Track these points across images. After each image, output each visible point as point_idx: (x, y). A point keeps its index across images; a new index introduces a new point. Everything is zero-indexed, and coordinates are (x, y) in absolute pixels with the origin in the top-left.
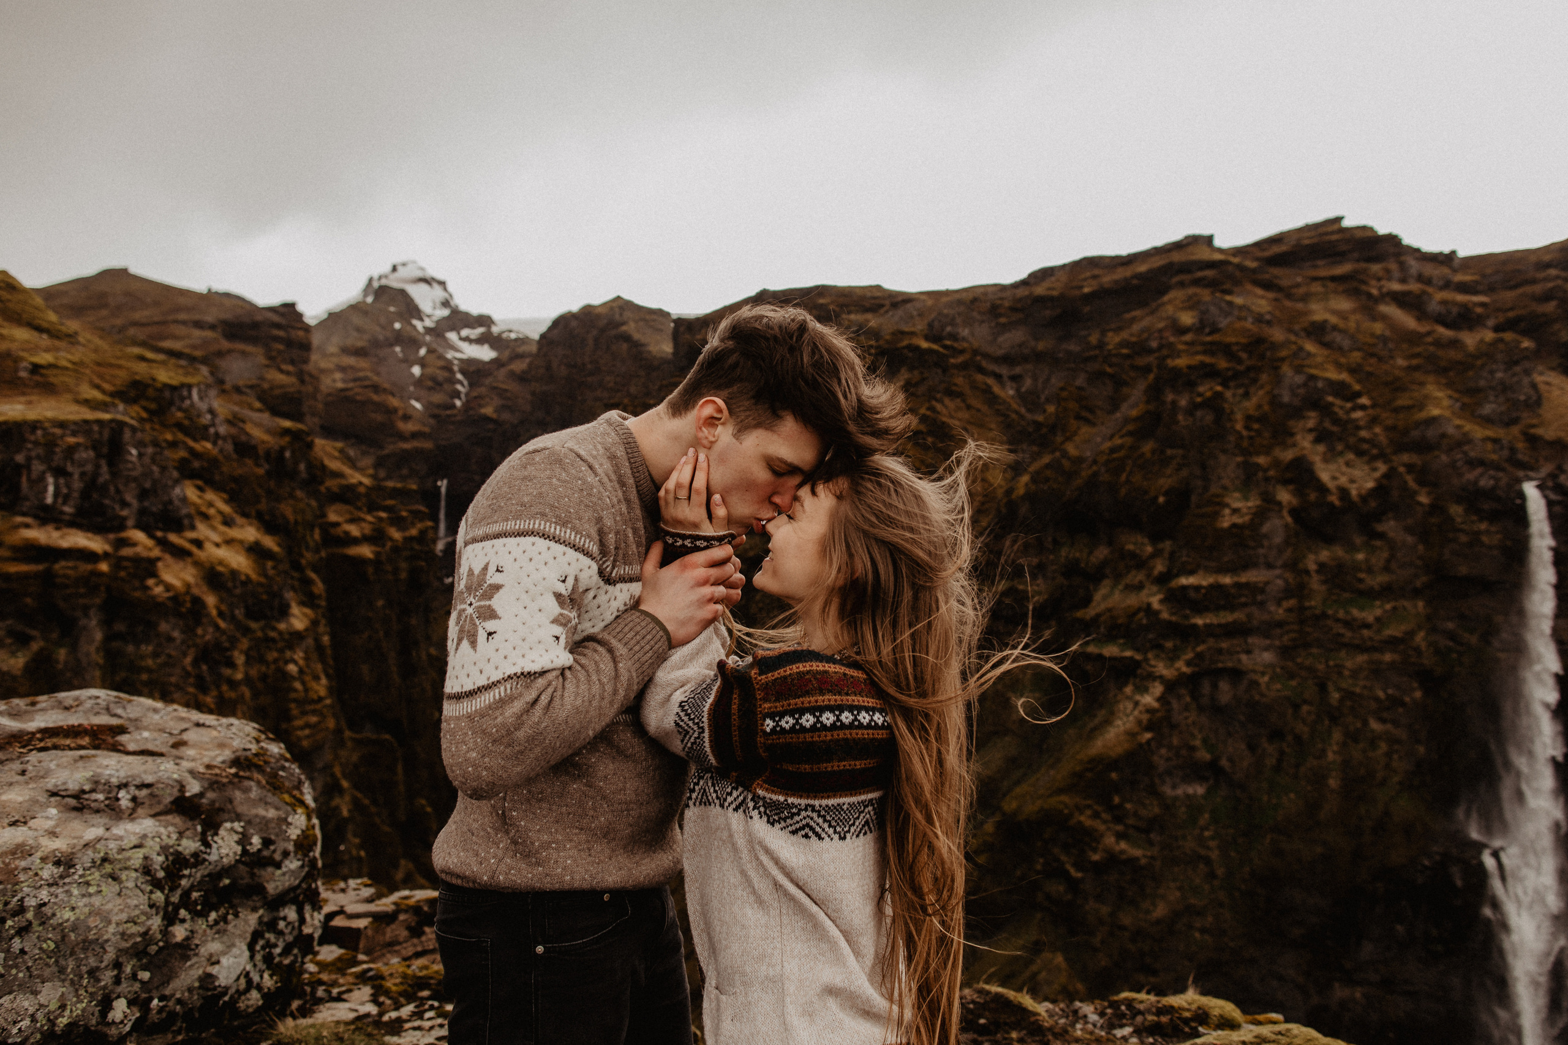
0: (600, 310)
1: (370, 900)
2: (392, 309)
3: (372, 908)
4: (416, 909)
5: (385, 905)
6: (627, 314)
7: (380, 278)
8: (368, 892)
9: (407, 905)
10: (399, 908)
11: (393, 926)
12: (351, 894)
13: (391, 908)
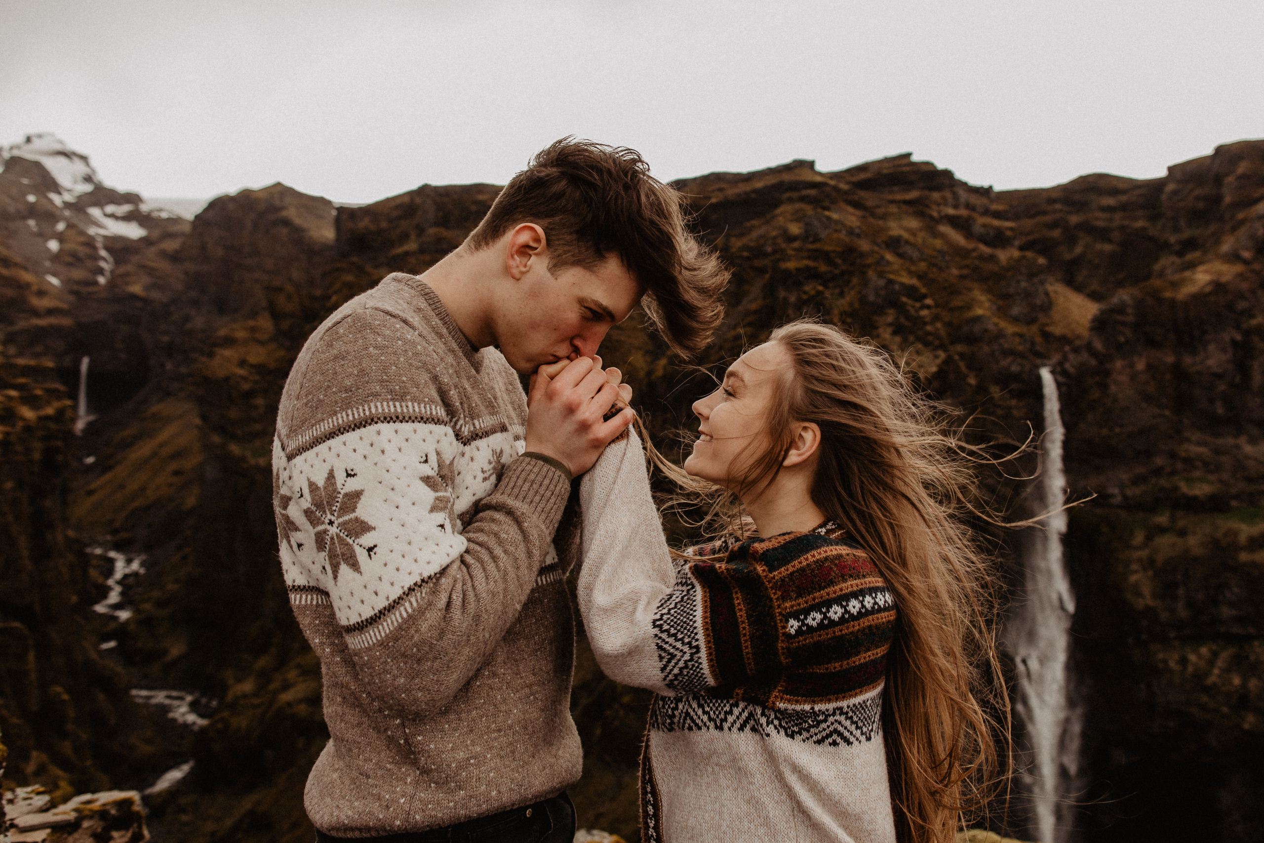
1: (44, 810)
2: (25, 181)
3: (49, 817)
4: (102, 814)
5: (65, 813)
7: (11, 148)
8: (41, 800)
9: (91, 810)
10: (82, 815)
11: (76, 835)
12: (21, 805)
13: (72, 816)
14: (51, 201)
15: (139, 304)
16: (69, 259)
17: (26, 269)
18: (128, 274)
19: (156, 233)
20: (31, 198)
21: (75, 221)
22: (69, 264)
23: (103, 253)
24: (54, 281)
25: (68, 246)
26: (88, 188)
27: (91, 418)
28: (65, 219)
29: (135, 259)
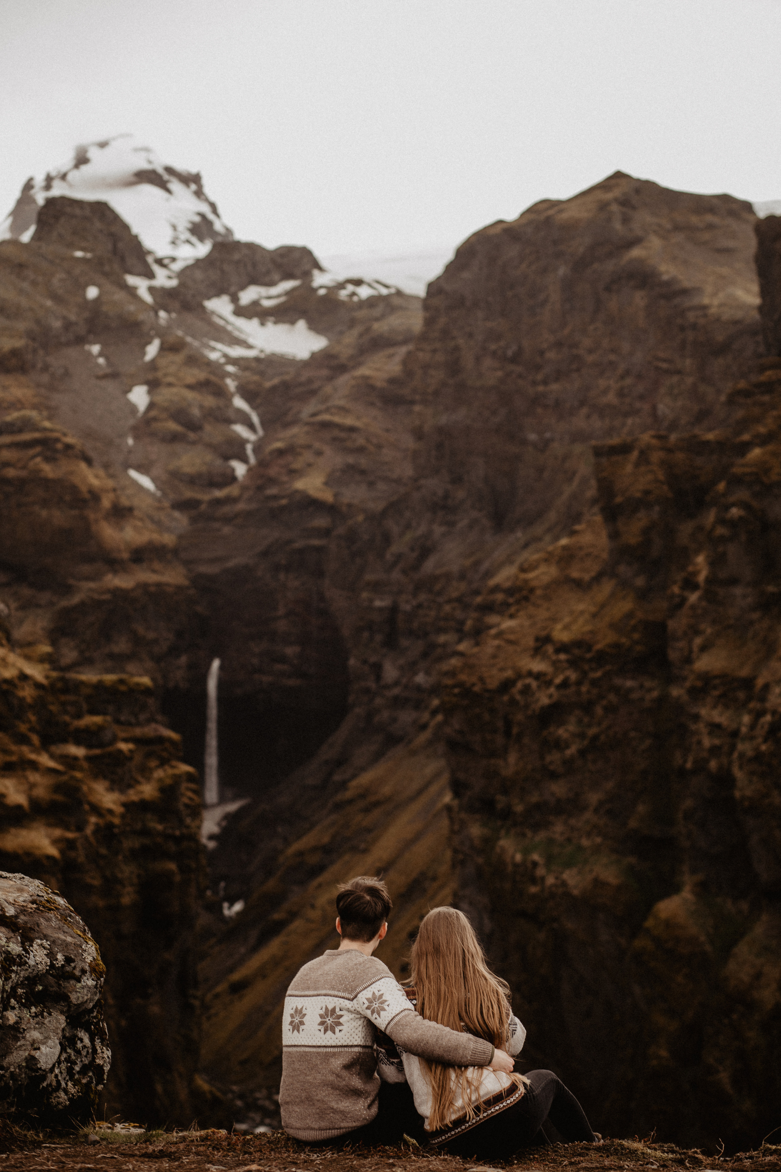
14: (132, 291)
15: (321, 522)
16: (173, 426)
17: (89, 461)
18: (290, 450)
19: (351, 338)
20: (92, 292)
21: (180, 333)
22: (174, 438)
23: (239, 403)
24: (146, 482)
25: (165, 395)
26: (203, 249)
27: (232, 807)
28: (161, 333)
29: (307, 410)
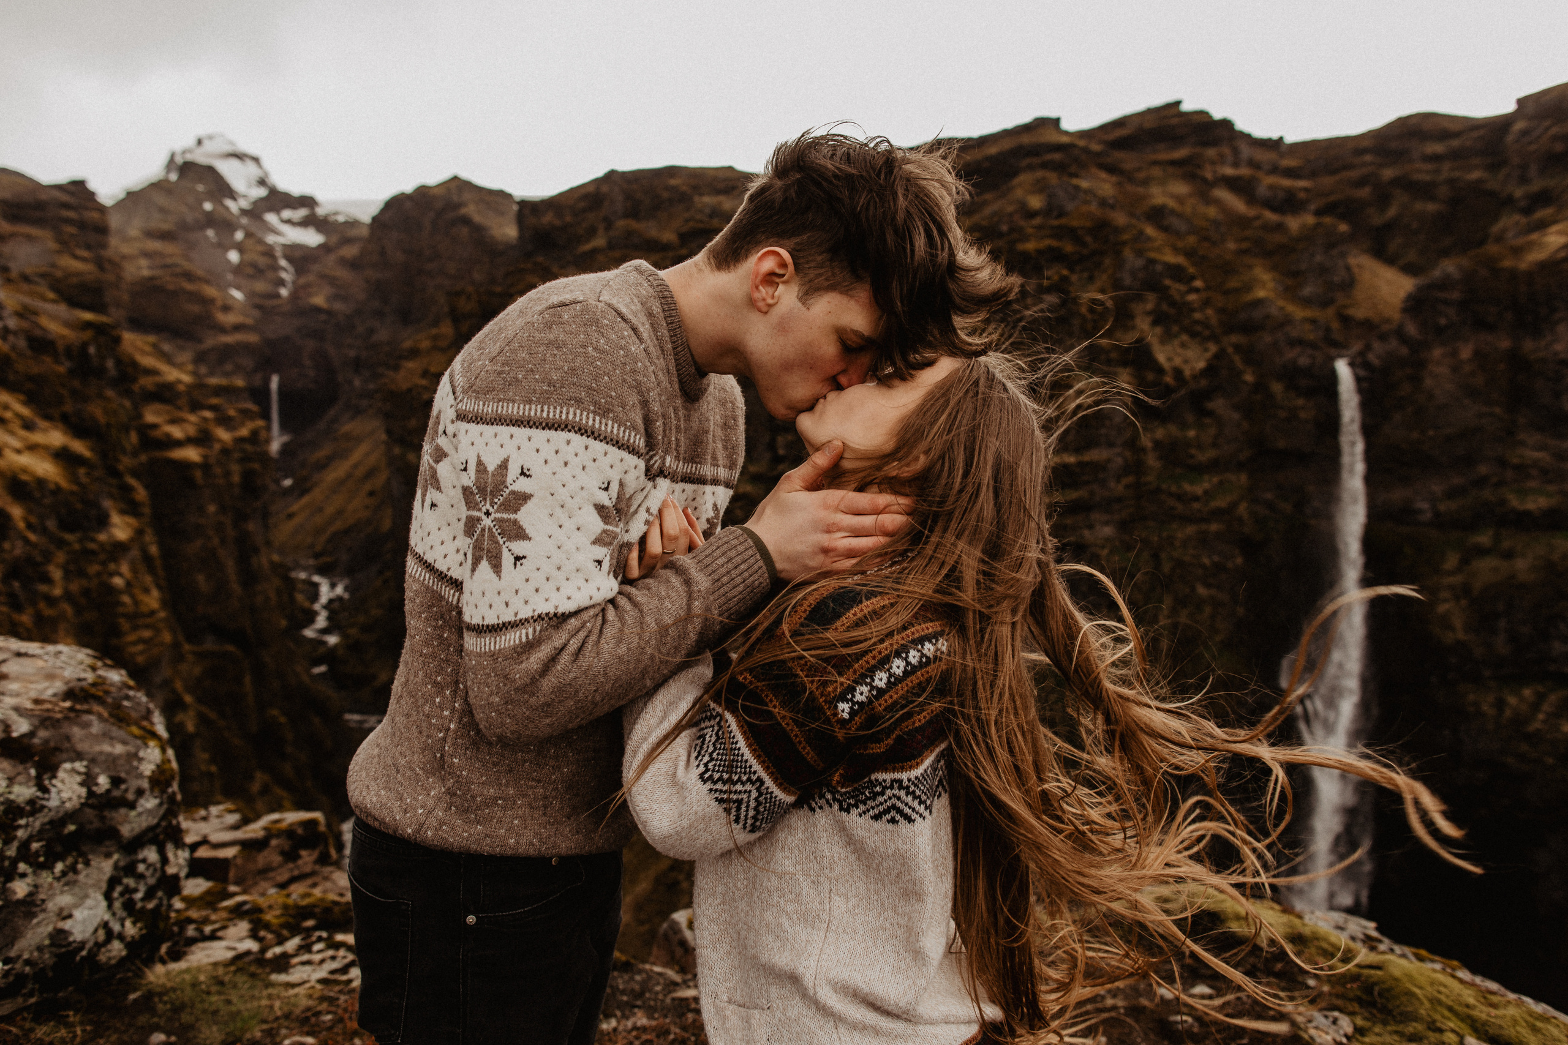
0: (435, 191)
1: (235, 827)
3: (239, 835)
4: (289, 833)
5: (254, 831)
6: (467, 196)
8: (233, 818)
9: (280, 829)
10: (270, 833)
11: (266, 853)
12: (214, 822)
13: (261, 834)
